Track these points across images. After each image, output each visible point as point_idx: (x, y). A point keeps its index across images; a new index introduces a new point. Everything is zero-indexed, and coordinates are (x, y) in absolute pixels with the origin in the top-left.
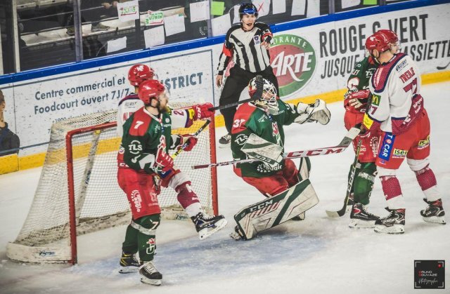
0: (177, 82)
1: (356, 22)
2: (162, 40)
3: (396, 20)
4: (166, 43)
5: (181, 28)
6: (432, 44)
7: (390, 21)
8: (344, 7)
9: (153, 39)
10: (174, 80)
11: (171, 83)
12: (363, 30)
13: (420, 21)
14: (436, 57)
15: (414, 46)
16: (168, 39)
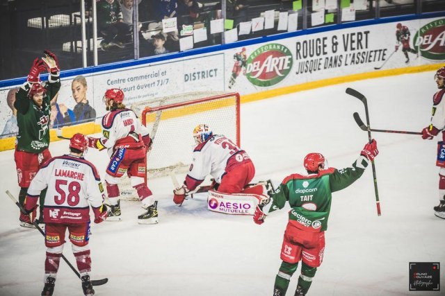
0: (200, 75)
1: (321, 35)
2: (192, 46)
3: (348, 35)
4: (194, 48)
5: (205, 38)
6: (372, 51)
7: (344, 35)
8: (313, 25)
9: (186, 45)
10: (199, 73)
11: (196, 75)
12: (325, 41)
13: (364, 36)
14: (374, 61)
15: (359, 53)
16: (196, 45)
